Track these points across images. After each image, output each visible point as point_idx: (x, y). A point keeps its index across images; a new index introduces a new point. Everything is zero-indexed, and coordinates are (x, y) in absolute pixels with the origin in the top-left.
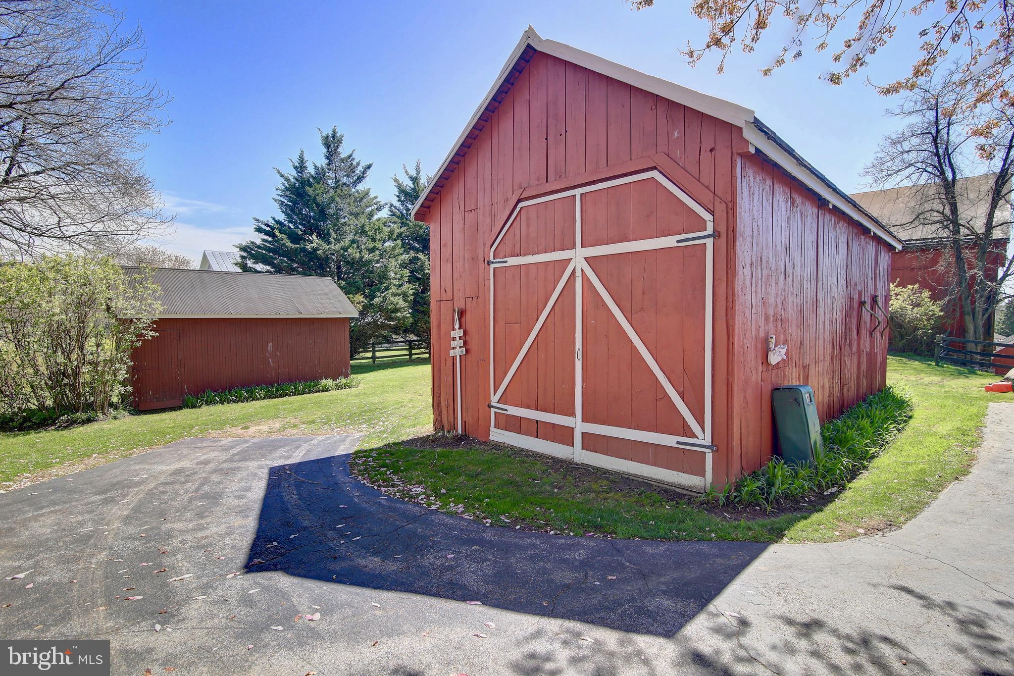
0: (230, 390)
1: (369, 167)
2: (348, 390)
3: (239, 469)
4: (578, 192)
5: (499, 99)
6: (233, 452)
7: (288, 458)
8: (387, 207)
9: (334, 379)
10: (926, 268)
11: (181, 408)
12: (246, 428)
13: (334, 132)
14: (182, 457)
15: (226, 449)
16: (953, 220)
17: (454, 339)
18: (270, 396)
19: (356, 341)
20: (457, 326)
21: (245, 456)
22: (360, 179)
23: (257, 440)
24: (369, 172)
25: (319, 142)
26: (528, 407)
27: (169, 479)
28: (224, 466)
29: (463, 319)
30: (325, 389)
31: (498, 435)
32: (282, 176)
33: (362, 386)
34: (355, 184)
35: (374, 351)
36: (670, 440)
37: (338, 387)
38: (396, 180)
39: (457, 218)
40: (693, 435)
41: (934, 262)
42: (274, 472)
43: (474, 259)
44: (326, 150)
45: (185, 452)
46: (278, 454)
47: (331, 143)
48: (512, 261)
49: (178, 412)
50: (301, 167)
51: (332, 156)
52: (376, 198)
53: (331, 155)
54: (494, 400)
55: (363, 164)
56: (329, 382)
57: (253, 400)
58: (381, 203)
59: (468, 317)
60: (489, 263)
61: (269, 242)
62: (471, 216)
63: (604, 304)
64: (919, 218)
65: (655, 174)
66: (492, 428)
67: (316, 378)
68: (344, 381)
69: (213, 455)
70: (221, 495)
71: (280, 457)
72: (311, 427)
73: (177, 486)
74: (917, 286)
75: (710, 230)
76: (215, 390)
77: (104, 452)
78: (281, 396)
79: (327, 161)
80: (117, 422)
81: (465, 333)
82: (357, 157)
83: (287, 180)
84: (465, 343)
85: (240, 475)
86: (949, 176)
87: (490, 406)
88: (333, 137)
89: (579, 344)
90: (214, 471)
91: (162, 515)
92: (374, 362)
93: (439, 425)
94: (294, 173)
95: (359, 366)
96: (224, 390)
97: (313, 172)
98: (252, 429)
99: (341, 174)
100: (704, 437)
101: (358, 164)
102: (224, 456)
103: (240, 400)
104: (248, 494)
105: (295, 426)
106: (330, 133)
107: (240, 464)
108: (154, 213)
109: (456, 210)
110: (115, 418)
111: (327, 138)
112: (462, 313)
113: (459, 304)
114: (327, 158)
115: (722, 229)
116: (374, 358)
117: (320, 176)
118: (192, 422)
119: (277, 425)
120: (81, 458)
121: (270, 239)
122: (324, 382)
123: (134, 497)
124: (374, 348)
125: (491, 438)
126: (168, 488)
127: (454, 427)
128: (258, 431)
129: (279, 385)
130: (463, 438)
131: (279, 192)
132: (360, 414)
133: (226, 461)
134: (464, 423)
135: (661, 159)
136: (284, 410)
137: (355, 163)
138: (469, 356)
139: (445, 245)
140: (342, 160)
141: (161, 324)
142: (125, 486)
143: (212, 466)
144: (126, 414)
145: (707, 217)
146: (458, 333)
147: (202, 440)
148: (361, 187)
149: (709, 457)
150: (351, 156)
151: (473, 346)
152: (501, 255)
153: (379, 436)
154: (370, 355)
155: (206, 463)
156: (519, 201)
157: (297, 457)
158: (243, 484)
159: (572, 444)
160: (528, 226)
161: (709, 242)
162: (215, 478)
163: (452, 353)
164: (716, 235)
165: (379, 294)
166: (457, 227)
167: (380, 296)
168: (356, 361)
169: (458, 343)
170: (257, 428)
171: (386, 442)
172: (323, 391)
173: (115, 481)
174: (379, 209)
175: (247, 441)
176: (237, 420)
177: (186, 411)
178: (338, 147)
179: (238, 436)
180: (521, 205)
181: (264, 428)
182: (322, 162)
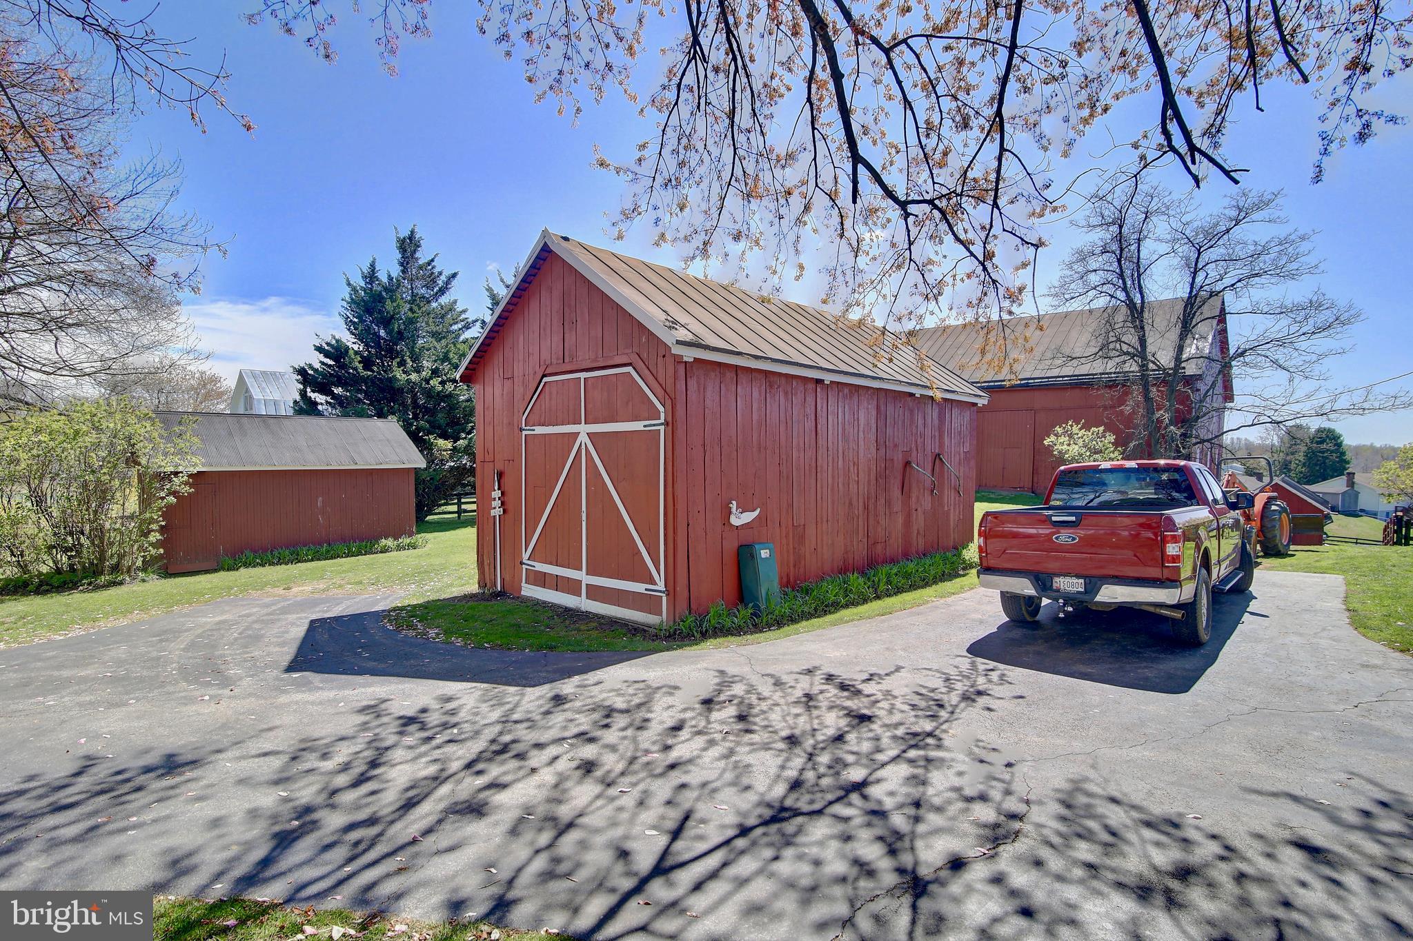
0: (272, 551)
1: (454, 276)
2: (412, 551)
3: (279, 620)
4: (583, 375)
5: (528, 280)
6: (274, 608)
7: (327, 611)
8: (478, 324)
9: (396, 538)
10: (1113, 407)
11: (215, 571)
12: (289, 588)
13: (412, 232)
14: (223, 612)
15: (267, 606)
16: (1141, 353)
17: (494, 499)
18: (317, 557)
19: (434, 491)
20: (496, 488)
21: (285, 611)
22: (442, 291)
23: (299, 599)
24: (454, 282)
25: (394, 245)
26: (551, 563)
27: (214, 627)
28: (265, 618)
29: (502, 481)
30: (385, 550)
31: (529, 591)
32: (349, 284)
33: (429, 545)
34: (436, 296)
35: (459, 504)
36: (639, 587)
37: (399, 548)
38: (489, 290)
39: (498, 384)
40: (655, 584)
41: (1121, 401)
42: (312, 622)
43: (510, 424)
44: (400, 256)
45: (227, 608)
46: (317, 609)
47: (408, 246)
48: (539, 430)
49: (213, 575)
50: (371, 276)
51: (408, 263)
52: (464, 311)
53: (405, 264)
54: (525, 556)
55: (447, 273)
56: (389, 542)
57: (299, 562)
58: (470, 320)
59: (506, 480)
60: (521, 430)
61: (330, 366)
62: (508, 383)
63: (600, 475)
64: (1104, 351)
65: (629, 369)
66: (523, 584)
67: (377, 538)
68: (407, 541)
69: (255, 610)
70: (262, 636)
71: (319, 612)
72: (358, 587)
73: (222, 632)
74: (1102, 429)
75: (662, 421)
76: (255, 551)
77: (144, 609)
78: (332, 558)
79: (402, 268)
80: (145, 584)
81: (503, 493)
82: (439, 266)
83: (354, 289)
84: (503, 503)
85: (279, 624)
86: (1138, 300)
87: (522, 563)
88: (410, 238)
89: (584, 508)
90: (256, 622)
91: (214, 647)
92: (459, 517)
93: (482, 583)
94: (363, 284)
95: (438, 523)
96: (265, 550)
97: (385, 279)
98: (295, 590)
99: (418, 284)
100: (661, 586)
101: (440, 273)
102: (266, 611)
103: (281, 561)
104: (286, 635)
105: (340, 586)
106: (407, 233)
107: (281, 616)
108: (189, 349)
109: (496, 376)
110: (144, 581)
111: (403, 241)
112: (501, 475)
113: (499, 466)
114: (401, 264)
115: (670, 419)
116: (459, 512)
117: (392, 288)
118: (231, 584)
119: (322, 586)
120: (125, 613)
121: (331, 362)
122: (383, 542)
123: (187, 638)
124: (459, 500)
125: (523, 593)
126: (214, 633)
127: (495, 586)
128: (302, 590)
129: (329, 545)
130: (502, 594)
131: (345, 304)
132: (413, 575)
133: (268, 614)
134: (503, 580)
135: (635, 359)
136: (331, 572)
137: (436, 271)
138: (506, 516)
139: (488, 408)
140: (421, 268)
141: (198, 478)
142: (176, 633)
143: (254, 618)
144: (155, 577)
145: (661, 409)
146: (497, 494)
147: (242, 599)
148: (444, 300)
149: (664, 599)
150: (432, 260)
151: (510, 507)
152: (531, 423)
153: (423, 595)
154: (455, 508)
155: (248, 615)
156: (544, 376)
157: (336, 611)
158: (283, 629)
159: (580, 595)
160: (550, 399)
161: (662, 428)
162: (256, 626)
163: (493, 513)
164: (666, 424)
165: (464, 436)
166: (498, 392)
167: (465, 438)
168: (435, 517)
169: (497, 503)
170: (300, 588)
171: (426, 599)
172: (381, 552)
173: (165, 628)
174: (467, 327)
175: (289, 600)
176: (278, 581)
177: (222, 574)
178: (415, 251)
179: (279, 596)
180: (545, 380)
181: (308, 588)
182: (396, 271)
